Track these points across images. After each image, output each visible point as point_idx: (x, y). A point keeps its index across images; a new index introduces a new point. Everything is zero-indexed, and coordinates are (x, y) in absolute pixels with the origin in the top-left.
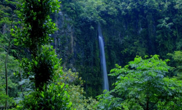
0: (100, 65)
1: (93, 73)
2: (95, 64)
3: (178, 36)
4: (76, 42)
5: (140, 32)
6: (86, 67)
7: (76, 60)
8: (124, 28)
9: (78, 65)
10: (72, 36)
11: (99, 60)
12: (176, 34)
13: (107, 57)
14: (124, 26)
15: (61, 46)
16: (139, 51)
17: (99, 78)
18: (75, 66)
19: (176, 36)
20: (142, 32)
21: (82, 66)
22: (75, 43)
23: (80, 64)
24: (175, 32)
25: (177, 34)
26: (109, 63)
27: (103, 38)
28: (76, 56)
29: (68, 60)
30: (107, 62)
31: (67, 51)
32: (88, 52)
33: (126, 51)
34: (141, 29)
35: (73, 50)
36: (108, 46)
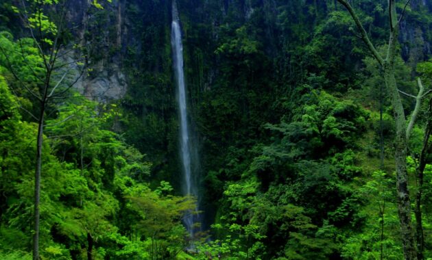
0: (173, 72)
1: (156, 85)
2: (161, 70)
3: (317, 15)
4: (128, 27)
5: (249, 16)
6: (143, 72)
7: (125, 58)
8: (222, 12)
9: (127, 66)
10: (120, 16)
11: (170, 61)
12: (314, 11)
13: (187, 59)
14: (223, 9)
15: (94, 28)
16: (245, 45)
17: (169, 96)
18: (123, 69)
19: (315, 16)
20: (253, 16)
21: (136, 69)
22: (126, 30)
23: (132, 66)
24: (312, 8)
25: (316, 11)
26: (190, 70)
27: (181, 25)
28: (124, 51)
29: (108, 57)
30: (186, 68)
31: (106, 38)
32: (148, 44)
33: (223, 49)
34: (252, 11)
35: (119, 40)
36: (189, 39)
